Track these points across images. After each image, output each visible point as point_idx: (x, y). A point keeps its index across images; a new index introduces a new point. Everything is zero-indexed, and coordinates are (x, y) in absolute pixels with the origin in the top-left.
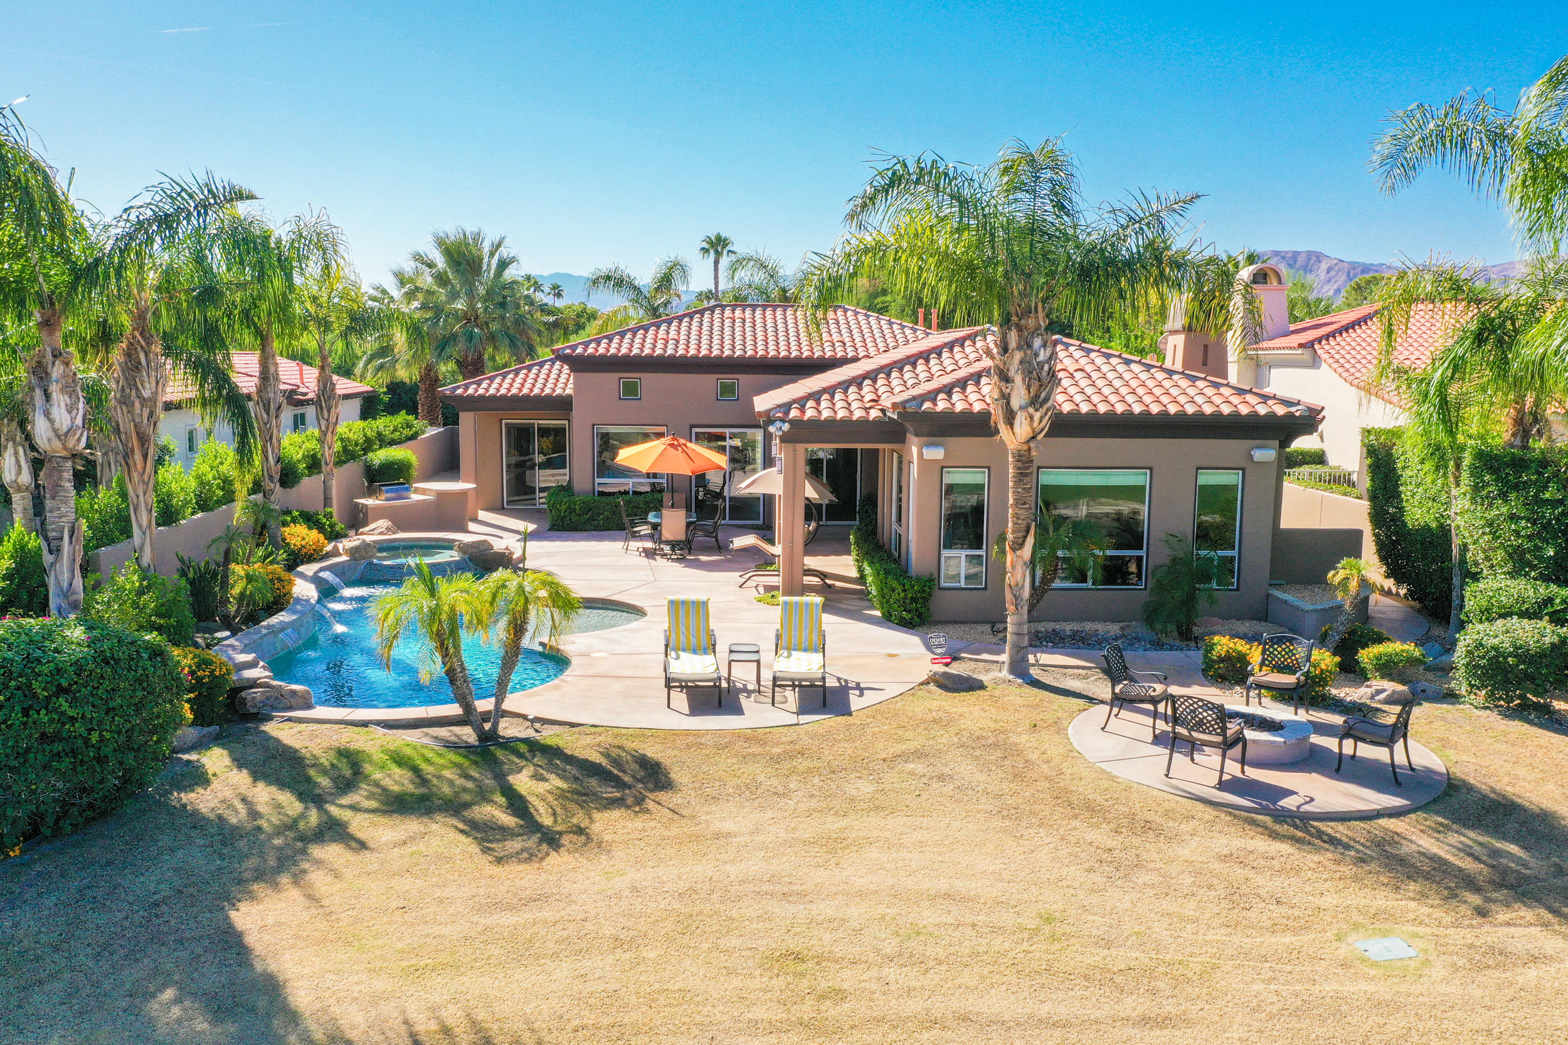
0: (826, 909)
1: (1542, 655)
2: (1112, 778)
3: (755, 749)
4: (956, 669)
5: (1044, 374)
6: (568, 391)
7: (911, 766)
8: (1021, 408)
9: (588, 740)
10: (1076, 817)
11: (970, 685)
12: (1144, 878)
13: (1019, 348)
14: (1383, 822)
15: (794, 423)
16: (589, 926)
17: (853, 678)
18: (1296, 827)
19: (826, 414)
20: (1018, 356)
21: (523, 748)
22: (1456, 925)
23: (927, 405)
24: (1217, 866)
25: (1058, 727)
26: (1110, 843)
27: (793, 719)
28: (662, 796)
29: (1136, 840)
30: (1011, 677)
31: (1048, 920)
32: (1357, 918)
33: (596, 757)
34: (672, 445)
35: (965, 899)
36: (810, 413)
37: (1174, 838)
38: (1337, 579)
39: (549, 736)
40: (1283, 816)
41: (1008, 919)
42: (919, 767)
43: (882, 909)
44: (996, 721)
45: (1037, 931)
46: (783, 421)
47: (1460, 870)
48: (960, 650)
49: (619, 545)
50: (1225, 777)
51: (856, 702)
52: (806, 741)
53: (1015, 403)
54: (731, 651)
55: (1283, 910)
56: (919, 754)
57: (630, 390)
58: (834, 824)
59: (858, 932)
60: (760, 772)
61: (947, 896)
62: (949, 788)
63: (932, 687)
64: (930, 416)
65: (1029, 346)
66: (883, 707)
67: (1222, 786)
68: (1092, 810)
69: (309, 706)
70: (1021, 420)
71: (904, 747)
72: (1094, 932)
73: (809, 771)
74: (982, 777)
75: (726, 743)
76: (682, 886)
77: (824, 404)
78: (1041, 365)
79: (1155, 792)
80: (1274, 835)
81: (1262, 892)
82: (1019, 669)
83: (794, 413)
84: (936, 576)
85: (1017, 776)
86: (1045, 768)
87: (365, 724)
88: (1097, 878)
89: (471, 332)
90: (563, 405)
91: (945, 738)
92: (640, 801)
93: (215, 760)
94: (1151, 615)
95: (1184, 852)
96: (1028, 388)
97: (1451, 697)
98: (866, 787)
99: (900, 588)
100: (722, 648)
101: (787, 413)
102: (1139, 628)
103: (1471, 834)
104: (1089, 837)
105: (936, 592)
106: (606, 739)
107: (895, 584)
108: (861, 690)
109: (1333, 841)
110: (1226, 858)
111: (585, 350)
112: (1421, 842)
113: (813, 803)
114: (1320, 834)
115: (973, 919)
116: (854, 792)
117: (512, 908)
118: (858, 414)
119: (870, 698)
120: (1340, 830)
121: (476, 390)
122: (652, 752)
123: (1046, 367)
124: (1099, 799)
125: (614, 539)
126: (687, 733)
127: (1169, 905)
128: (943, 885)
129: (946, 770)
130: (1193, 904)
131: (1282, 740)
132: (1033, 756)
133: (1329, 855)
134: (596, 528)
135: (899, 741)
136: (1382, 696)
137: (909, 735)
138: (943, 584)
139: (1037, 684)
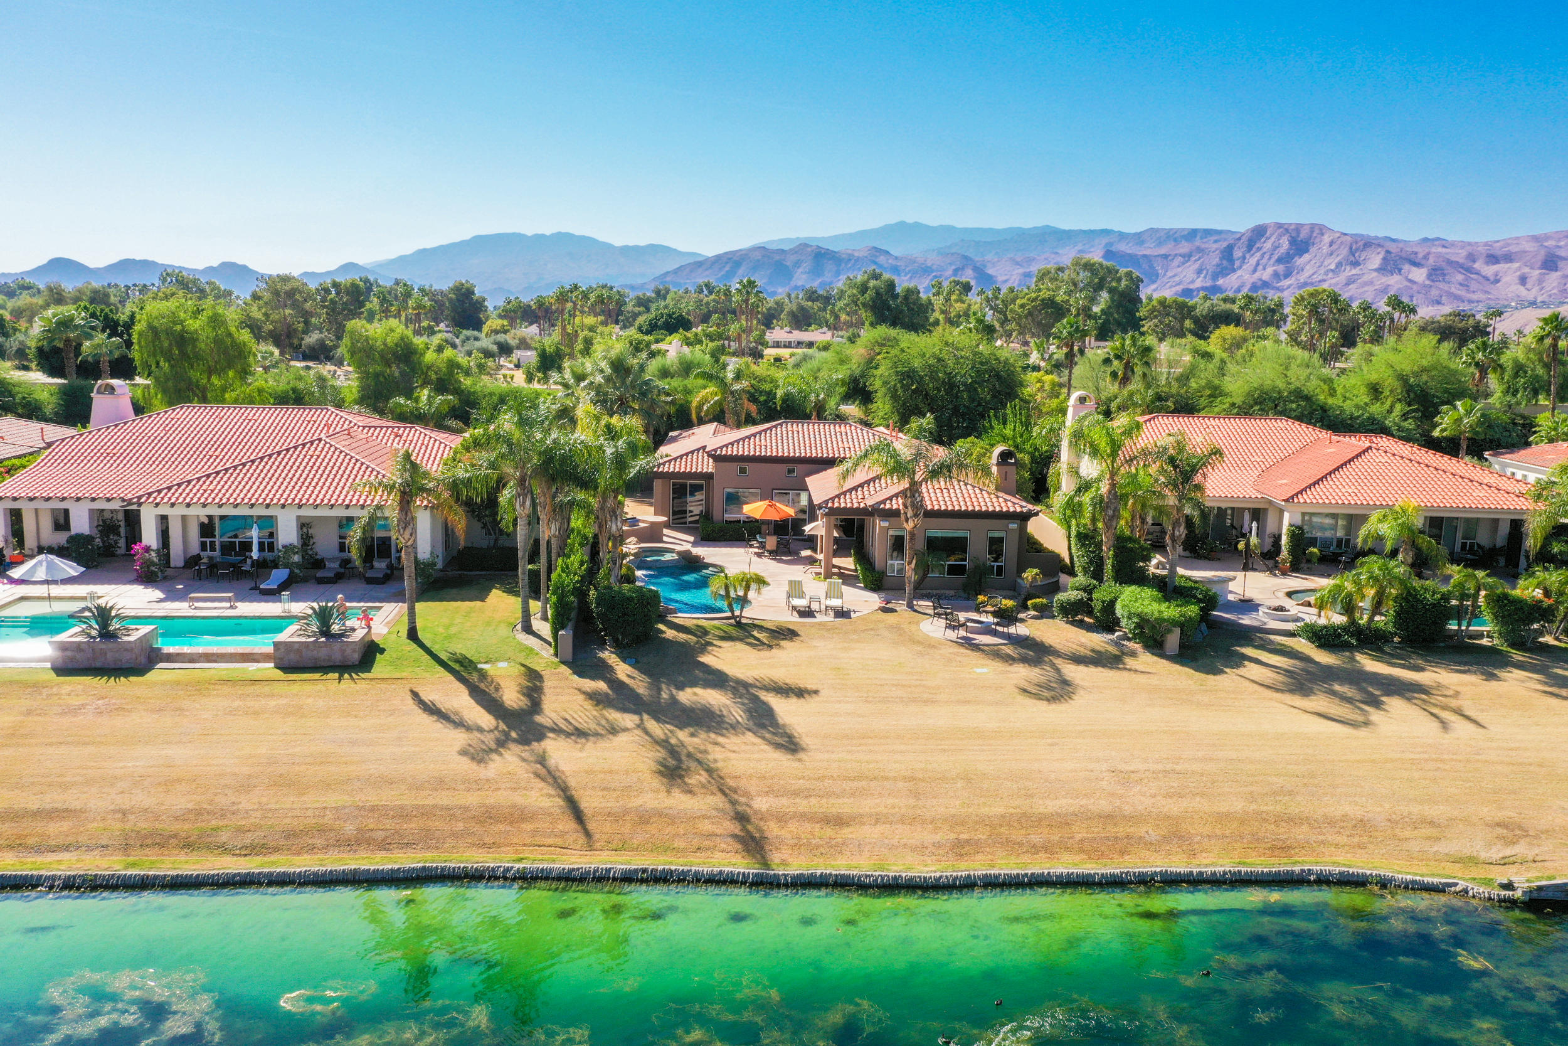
0: (845, 661)
1: (1075, 603)
2: (929, 635)
3: (821, 627)
4: (890, 606)
5: (919, 506)
6: (710, 471)
7: (869, 632)
8: (911, 517)
9: (770, 624)
10: (914, 644)
11: (893, 611)
12: (928, 656)
13: (910, 497)
14: (999, 647)
15: (830, 509)
16: (789, 662)
17: (852, 608)
18: (973, 647)
19: (843, 505)
20: (910, 500)
21: (751, 626)
22: (1003, 667)
23: (882, 506)
24: (947, 654)
25: (918, 623)
26: (921, 650)
27: (833, 619)
28: (797, 638)
29: (929, 649)
30: (906, 608)
31: (900, 663)
32: (979, 665)
33: (774, 628)
34: (769, 505)
35: (880, 660)
36: (836, 505)
38: (1025, 576)
39: (759, 623)
40: (971, 645)
41: (890, 663)
42: (871, 632)
43: (858, 661)
44: (897, 620)
45: (896, 665)
46: (822, 508)
47: (1012, 656)
48: (893, 600)
49: (741, 550)
50: (961, 636)
51: (853, 615)
52: (837, 625)
54: (811, 599)
55: (962, 663)
56: (872, 629)
57: (743, 471)
58: (846, 645)
59: (853, 665)
60: (823, 633)
61: (876, 659)
62: (880, 638)
63: (880, 611)
64: (884, 510)
65: (914, 496)
66: (862, 617)
67: (958, 638)
68: (919, 642)
70: (910, 521)
71: (867, 628)
72: (911, 666)
73: (839, 633)
74: (890, 635)
75: (813, 625)
76: (808, 656)
77: (842, 500)
78: (917, 503)
79: (939, 639)
80: (967, 649)
81: (957, 660)
82: (910, 606)
83: (830, 505)
84: (885, 571)
85: (900, 635)
86: (909, 633)
87: (697, 618)
88: (915, 656)
90: (708, 477)
91: (881, 626)
92: (791, 639)
95: (942, 651)
96: (913, 512)
97: (1053, 617)
98: (856, 637)
99: (871, 576)
100: (808, 597)
101: (827, 505)
102: (961, 593)
103: (1021, 648)
104: (916, 649)
105: (885, 578)
106: (776, 624)
107: (869, 574)
108: (855, 612)
109: (983, 650)
110: (950, 653)
112: (1007, 651)
113: (840, 640)
114: (979, 648)
115: (881, 663)
116: (852, 638)
118: (856, 505)
119: (858, 614)
120: (986, 648)
122: (791, 627)
124: (922, 641)
125: (738, 547)
126: (800, 622)
127: (931, 662)
128: (874, 657)
129: (879, 634)
130: (939, 662)
131: (982, 626)
132: (906, 630)
133: (979, 653)
134: (725, 540)
136: (1029, 616)
137: (869, 624)
138: (889, 577)
139: (916, 611)
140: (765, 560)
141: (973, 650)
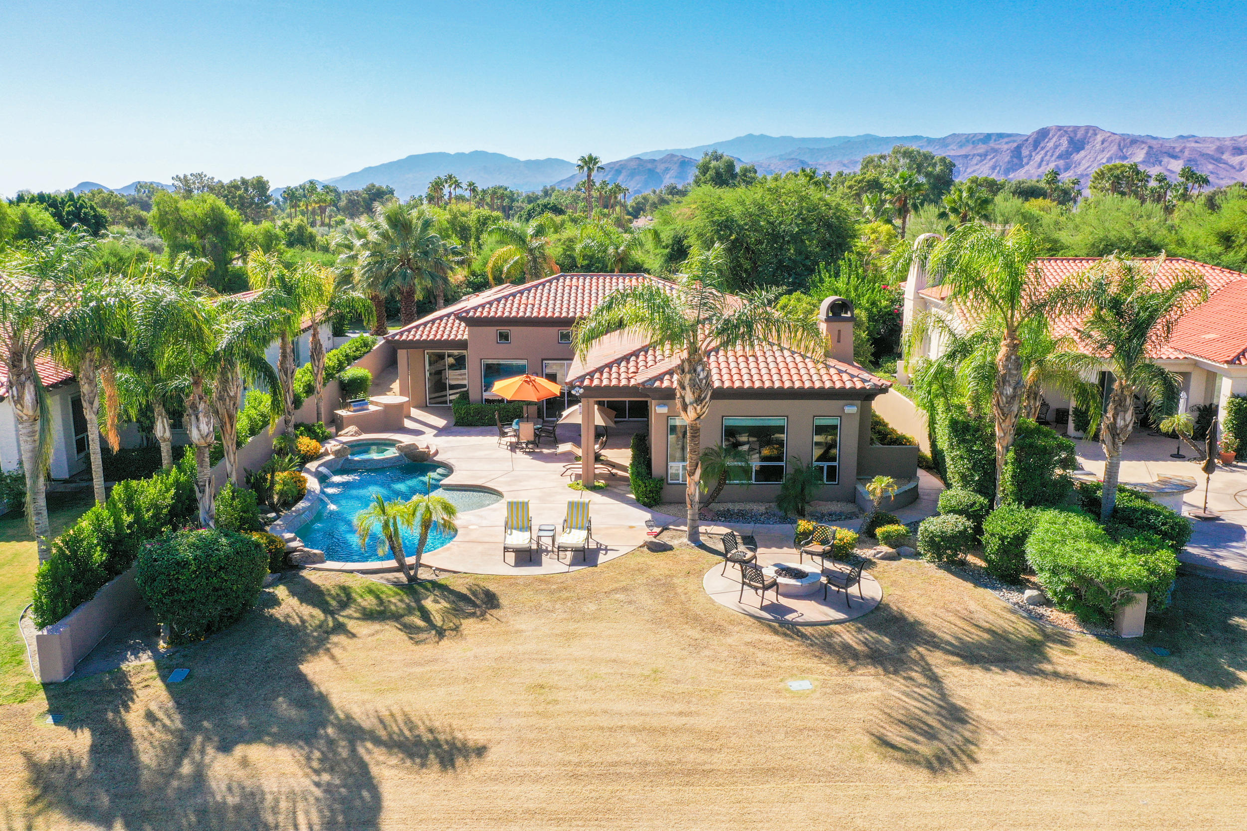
0: (559, 666)
2: (713, 602)
3: (543, 586)
4: (662, 537)
5: (703, 385)
6: (466, 337)
7: (618, 596)
8: (691, 404)
9: (461, 581)
10: (687, 623)
11: (663, 548)
12: (707, 652)
13: (689, 372)
14: (831, 626)
15: (590, 388)
16: (454, 673)
17: (604, 542)
18: (788, 629)
19: (605, 382)
20: (688, 376)
21: (429, 586)
22: (838, 675)
23: (657, 384)
24: (743, 648)
25: (700, 574)
26: (697, 636)
27: (566, 569)
28: (494, 612)
29: (710, 635)
30: (689, 543)
31: (655, 672)
32: (795, 671)
33: (464, 591)
34: (526, 381)
35: (622, 662)
36: (596, 382)
37: (730, 634)
38: (871, 489)
39: (442, 579)
40: (783, 624)
41: (638, 671)
42: (620, 596)
43: (583, 666)
44: (670, 570)
45: (648, 676)
46: (580, 387)
47: (855, 649)
48: (670, 524)
50: (766, 603)
51: (602, 558)
52: (570, 582)
53: (687, 401)
54: (540, 530)
55: (764, 668)
56: (625, 589)
57: (504, 337)
58: (572, 626)
59: (570, 676)
60: (543, 599)
61: (614, 661)
62: (632, 608)
63: (645, 549)
64: (659, 389)
65: (695, 371)
66: (615, 562)
67: (763, 608)
68: (697, 619)
69: (323, 562)
70: (690, 408)
71: (617, 585)
72: (674, 677)
73: (567, 599)
74: (650, 602)
75: (530, 582)
76: (497, 655)
77: (605, 375)
78: (701, 381)
79: (730, 611)
80: (776, 632)
81: (758, 660)
82: (694, 537)
83: (586, 382)
84: (665, 476)
85: (668, 601)
86: (683, 597)
87: (351, 572)
88: (685, 653)
89: (406, 272)
90: (463, 345)
91: (641, 579)
92: (483, 614)
93: (281, 591)
94: (781, 501)
95: (730, 640)
96: (694, 393)
98: (592, 607)
99: (643, 485)
100: (535, 528)
101: (582, 382)
102: (773, 512)
103: (872, 633)
104: (689, 633)
105: (665, 486)
106: (470, 581)
107: (640, 482)
108: (606, 550)
109: (803, 636)
110: (747, 644)
111: (475, 313)
112: (844, 637)
113: (565, 616)
114: (799, 631)
115: (622, 671)
116: (586, 610)
117: (421, 665)
118: (624, 382)
119: (611, 555)
120: (808, 630)
121: (408, 336)
122: (492, 587)
123: (704, 381)
124: (702, 614)
126: (511, 577)
127: (712, 666)
128: (614, 656)
129: (634, 598)
130: (723, 665)
132: (679, 591)
133: (797, 642)
135: (619, 581)
136: (880, 555)
137: (623, 578)
138: (670, 481)
139: (702, 546)
140: (519, 454)
141: (785, 635)
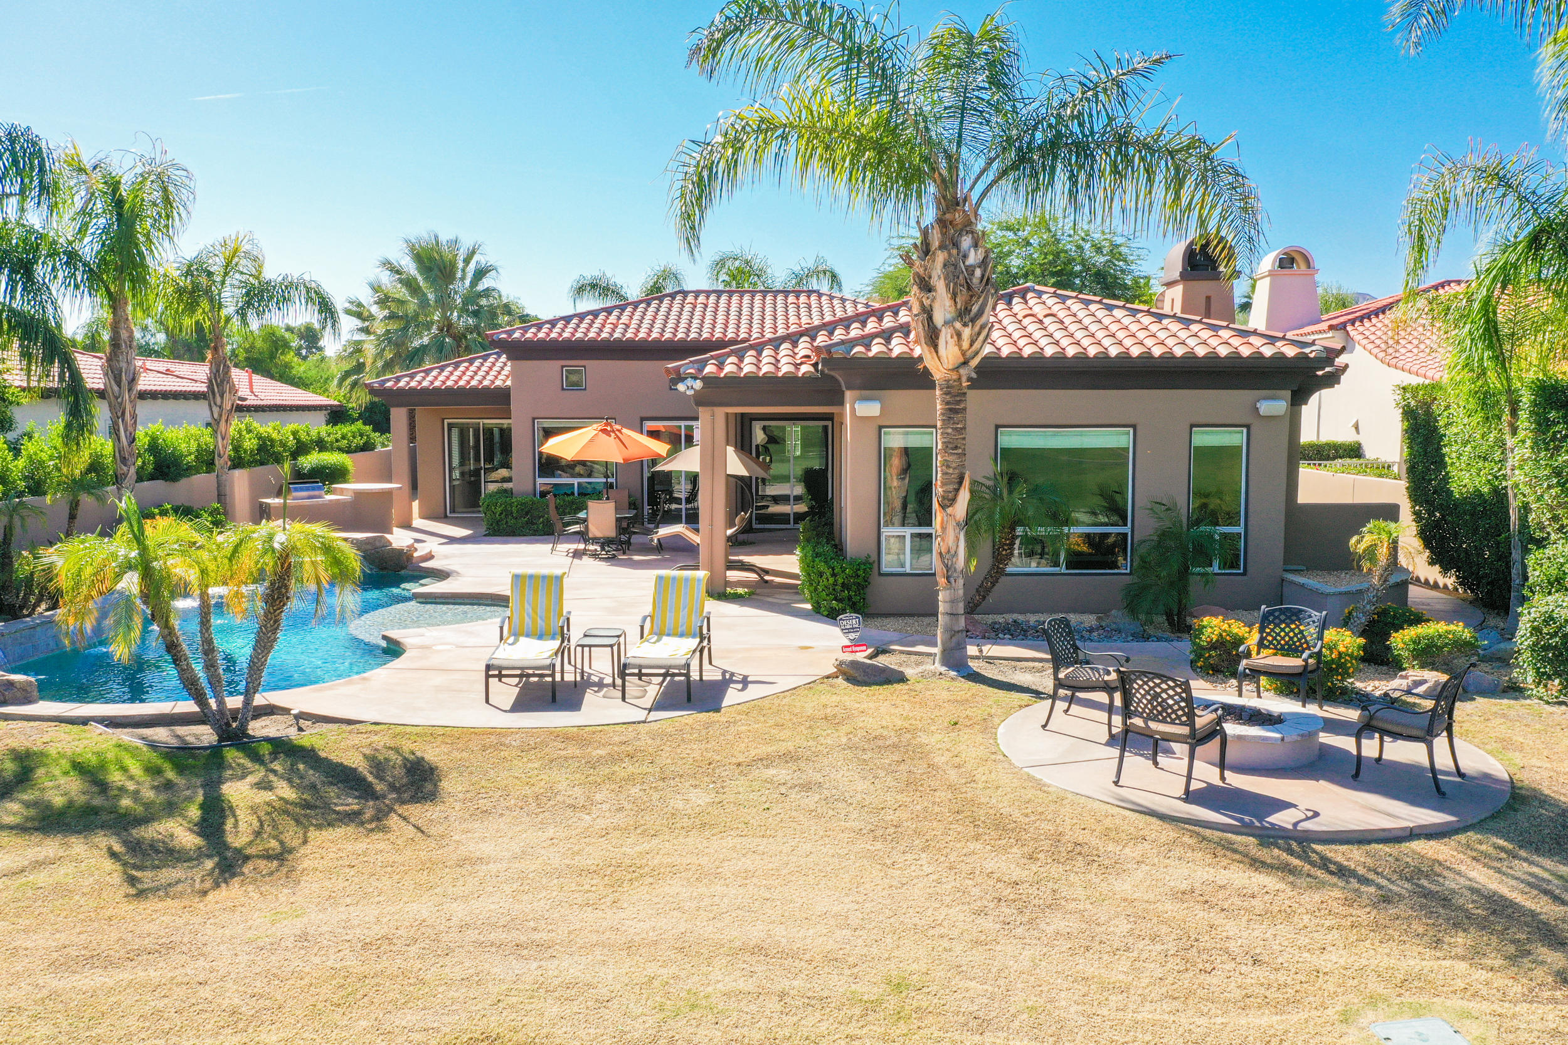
0: (569, 967)
2: (1040, 786)
3: (572, 750)
4: (883, 661)
5: (976, 280)
6: (509, 383)
7: (772, 772)
8: (946, 323)
9: (356, 740)
10: (977, 838)
11: (886, 678)
12: (1057, 923)
13: (942, 247)
14: (1418, 846)
15: (708, 381)
16: (205, 992)
17: (741, 670)
18: (1290, 852)
20: (941, 257)
21: (265, 749)
22: (1530, 998)
23: (858, 350)
24: (1170, 907)
25: (987, 726)
26: (1017, 874)
27: (641, 715)
28: (415, 811)
29: (1056, 870)
30: (943, 669)
31: (899, 987)
32: (1375, 986)
33: (354, 760)
34: (604, 431)
35: (784, 954)
37: (1115, 867)
38: (1361, 547)
39: (310, 737)
40: (1271, 837)
41: (837, 984)
42: (782, 773)
43: (652, 969)
44: (907, 718)
45: (872, 1007)
46: (695, 378)
47: (1533, 914)
48: (892, 643)
50: (1195, 785)
51: (732, 696)
52: (645, 742)
53: (939, 318)
54: (585, 636)
55: (1260, 973)
56: (788, 758)
57: (574, 378)
58: (632, 848)
59: (604, 1003)
60: (563, 781)
61: (759, 950)
62: (811, 800)
63: (840, 680)
64: (862, 362)
65: (956, 245)
66: (759, 703)
67: (1190, 797)
68: (1002, 826)
69: (28, 701)
70: (946, 337)
71: (770, 749)
72: (965, 1006)
73: (631, 779)
74: (861, 786)
76: (378, 931)
78: (971, 270)
79: (1097, 805)
80: (1256, 864)
81: (1232, 945)
82: (955, 661)
84: (874, 557)
85: (912, 784)
86: (953, 774)
87: (84, 721)
88: (988, 924)
90: (502, 397)
91: (832, 738)
92: (379, 816)
94: (1133, 601)
95: (1123, 886)
96: (954, 297)
97: (1514, 690)
98: (700, 798)
99: (828, 572)
100: (576, 632)
101: (701, 370)
102: (1118, 617)
103: (1548, 863)
104: (990, 866)
106: (381, 740)
107: (822, 567)
108: (745, 682)
109: (1343, 872)
110: (1182, 896)
111: (523, 335)
112: (1473, 874)
113: (620, 819)
114: (1325, 863)
115: (785, 984)
116: (680, 805)
117: (108, 963)
118: (784, 370)
119: (753, 692)
120: (1352, 856)
121: (408, 383)
122: (432, 754)
123: (978, 272)
124: (1016, 814)
126: (492, 731)
127: (1087, 965)
128: (756, 933)
129: (818, 777)
130: (1124, 964)
131: (1278, 735)
132: (939, 760)
133: (1337, 893)
135: (772, 740)
136: (1421, 690)
137: (785, 734)
138: (885, 569)
139: (975, 677)
141: (1287, 869)
